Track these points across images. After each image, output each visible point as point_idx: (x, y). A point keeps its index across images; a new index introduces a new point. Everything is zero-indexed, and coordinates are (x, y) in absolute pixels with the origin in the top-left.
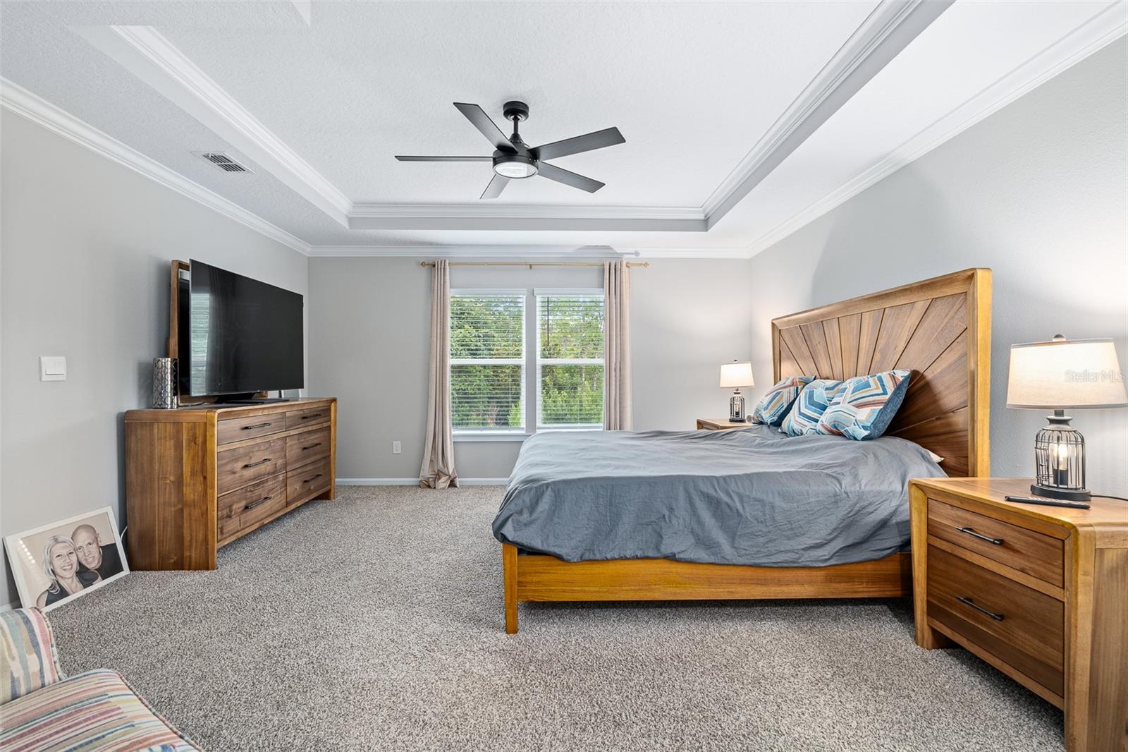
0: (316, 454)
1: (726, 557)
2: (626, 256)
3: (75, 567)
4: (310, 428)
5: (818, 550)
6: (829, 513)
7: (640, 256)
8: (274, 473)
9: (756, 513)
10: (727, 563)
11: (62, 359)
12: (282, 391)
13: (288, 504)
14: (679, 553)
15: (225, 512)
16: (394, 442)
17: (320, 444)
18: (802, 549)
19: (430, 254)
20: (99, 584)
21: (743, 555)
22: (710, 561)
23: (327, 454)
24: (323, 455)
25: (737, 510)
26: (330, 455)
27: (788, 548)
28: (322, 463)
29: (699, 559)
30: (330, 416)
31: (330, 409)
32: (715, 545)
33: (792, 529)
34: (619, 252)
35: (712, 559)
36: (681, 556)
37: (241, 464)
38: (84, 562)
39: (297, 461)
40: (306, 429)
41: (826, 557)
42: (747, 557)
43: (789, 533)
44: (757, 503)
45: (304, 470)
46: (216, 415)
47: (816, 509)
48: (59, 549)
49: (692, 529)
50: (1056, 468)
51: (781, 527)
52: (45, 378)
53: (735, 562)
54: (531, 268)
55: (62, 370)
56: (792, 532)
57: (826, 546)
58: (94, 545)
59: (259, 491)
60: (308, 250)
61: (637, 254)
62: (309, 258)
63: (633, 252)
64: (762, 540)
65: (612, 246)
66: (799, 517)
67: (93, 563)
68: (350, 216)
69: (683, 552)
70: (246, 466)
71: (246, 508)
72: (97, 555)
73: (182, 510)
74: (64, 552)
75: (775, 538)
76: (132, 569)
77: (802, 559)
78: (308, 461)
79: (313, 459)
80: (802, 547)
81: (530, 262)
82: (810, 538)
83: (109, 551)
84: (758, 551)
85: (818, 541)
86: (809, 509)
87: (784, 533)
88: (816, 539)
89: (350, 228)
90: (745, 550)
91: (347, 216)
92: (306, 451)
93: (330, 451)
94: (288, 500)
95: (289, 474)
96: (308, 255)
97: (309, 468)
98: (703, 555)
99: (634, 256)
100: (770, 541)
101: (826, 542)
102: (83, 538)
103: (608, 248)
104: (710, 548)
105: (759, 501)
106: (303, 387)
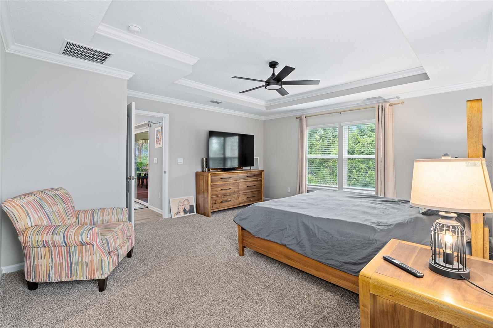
0: (254, 189)
1: (306, 253)
2: (391, 100)
3: (183, 209)
4: (251, 180)
5: (352, 265)
6: (363, 249)
7: (400, 98)
8: (233, 193)
9: (324, 237)
10: (306, 256)
11: (182, 159)
12: (251, 167)
13: (240, 204)
14: (288, 245)
15: (214, 202)
16: (288, 188)
17: (255, 186)
18: (344, 262)
19: (297, 114)
20: (188, 214)
21: (314, 255)
22: (299, 252)
23: (260, 189)
24: (259, 189)
25: (315, 234)
26: (261, 190)
27: (337, 259)
28: (257, 192)
29: (296, 250)
30: (261, 176)
31: (261, 174)
32: (303, 247)
33: (341, 251)
34: (386, 98)
35: (300, 252)
36: (289, 246)
37: (219, 189)
38: (185, 208)
39: (245, 190)
40: (248, 180)
41: (356, 271)
42: (316, 256)
43: (339, 252)
44: (326, 233)
45: (248, 193)
46: (210, 174)
47: (356, 244)
48: (180, 204)
49: (296, 236)
50: (444, 251)
51: (336, 248)
52: (178, 163)
53: (309, 256)
54: (340, 113)
55: (182, 161)
56: (341, 252)
57: (359, 265)
58: (188, 205)
59: (226, 198)
60: (263, 118)
61: (398, 97)
62: (264, 121)
63: (395, 97)
64: (324, 251)
65: (381, 97)
66: (345, 246)
67: (188, 209)
68: (267, 106)
69: (290, 245)
70: (222, 190)
71: (222, 202)
72: (189, 207)
73: (204, 199)
74: (181, 205)
75: (332, 252)
76: (197, 212)
77: (342, 267)
78: (250, 191)
79: (252, 190)
80: (344, 261)
81: (340, 111)
82: (349, 258)
83: (192, 207)
84: (321, 256)
85: (354, 261)
86: (352, 243)
87: (336, 251)
88: (353, 260)
89: (267, 110)
90: (316, 253)
91: (265, 106)
92: (248, 187)
93: (261, 188)
94: (240, 202)
95: (240, 194)
96: (263, 120)
97: (250, 193)
98: (297, 249)
99: (396, 99)
100: (328, 253)
101: (357, 263)
102: (186, 202)
103: (379, 97)
104: (301, 247)
105: (327, 232)
106: (254, 166)
